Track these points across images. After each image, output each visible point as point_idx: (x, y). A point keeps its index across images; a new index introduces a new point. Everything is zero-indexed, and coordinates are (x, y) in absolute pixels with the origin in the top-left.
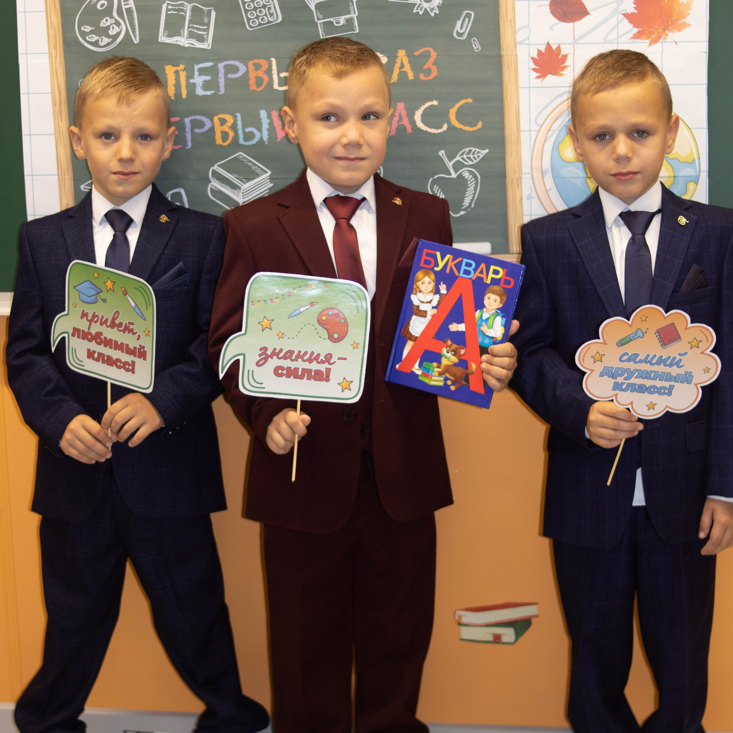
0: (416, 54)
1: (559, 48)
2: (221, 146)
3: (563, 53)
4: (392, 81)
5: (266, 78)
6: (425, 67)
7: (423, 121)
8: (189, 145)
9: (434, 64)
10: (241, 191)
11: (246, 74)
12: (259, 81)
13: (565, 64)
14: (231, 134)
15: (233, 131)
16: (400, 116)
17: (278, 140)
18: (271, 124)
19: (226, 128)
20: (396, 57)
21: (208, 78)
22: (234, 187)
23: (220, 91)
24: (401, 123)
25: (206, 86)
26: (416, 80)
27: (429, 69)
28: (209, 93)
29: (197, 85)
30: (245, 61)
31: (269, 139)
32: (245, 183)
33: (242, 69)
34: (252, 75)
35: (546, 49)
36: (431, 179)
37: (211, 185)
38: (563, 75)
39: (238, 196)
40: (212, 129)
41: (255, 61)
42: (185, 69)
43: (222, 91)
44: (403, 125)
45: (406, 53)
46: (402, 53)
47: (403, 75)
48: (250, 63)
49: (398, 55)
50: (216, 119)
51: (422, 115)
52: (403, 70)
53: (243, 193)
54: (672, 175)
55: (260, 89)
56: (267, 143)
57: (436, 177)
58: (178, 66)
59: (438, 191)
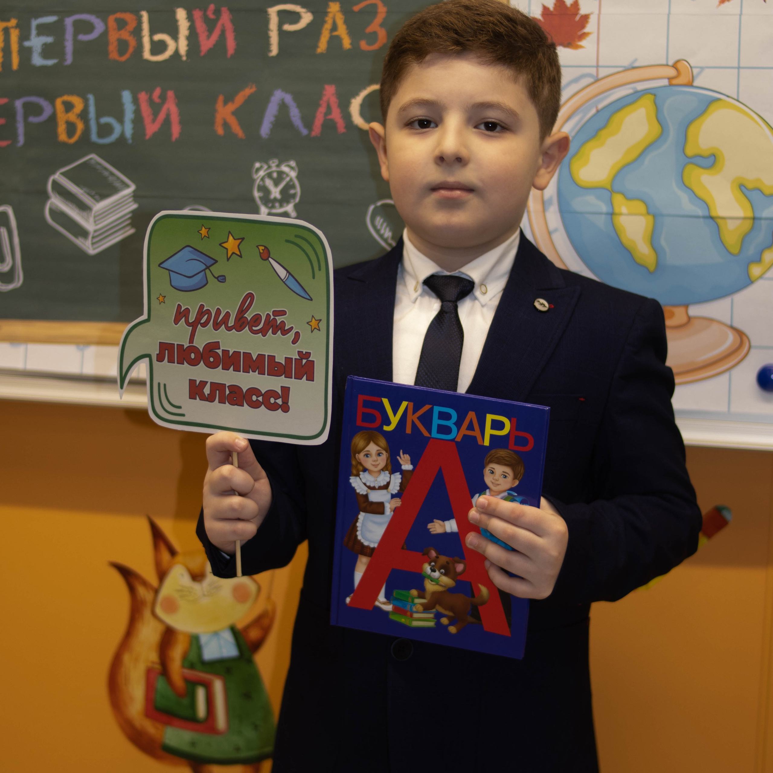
0: (356, 8)
1: (576, 5)
2: (64, 144)
3: (583, 11)
4: (319, 50)
5: (132, 42)
6: (370, 29)
7: (362, 114)
8: (21, 140)
9: (382, 25)
10: (93, 215)
11: (105, 34)
12: (123, 45)
13: (586, 30)
14: (80, 126)
15: (83, 121)
16: (329, 107)
17: (147, 137)
18: (137, 112)
19: (72, 117)
20: (326, 13)
21: (49, 40)
22: (83, 207)
23: (66, 60)
24: (330, 117)
25: (47, 51)
26: (355, 51)
27: (375, 33)
28: (50, 62)
29: (34, 49)
30: (103, 14)
31: (134, 135)
32: (98, 201)
33: (99, 26)
34: (113, 37)
35: (555, 5)
36: (372, 208)
37: (50, 204)
38: (581, 47)
39: (87, 220)
40: (53, 118)
41: (119, 15)
42: (17, 26)
43: (69, 60)
44: (332, 120)
45: (341, 7)
46: (334, 8)
47: (335, 41)
48: (111, 19)
49: (329, 10)
50: (59, 102)
51: (363, 106)
52: (335, 33)
53: (95, 217)
54: (750, 214)
55: (124, 59)
56: (130, 141)
57: (379, 203)
58: (8, 20)
59: (382, 225)
